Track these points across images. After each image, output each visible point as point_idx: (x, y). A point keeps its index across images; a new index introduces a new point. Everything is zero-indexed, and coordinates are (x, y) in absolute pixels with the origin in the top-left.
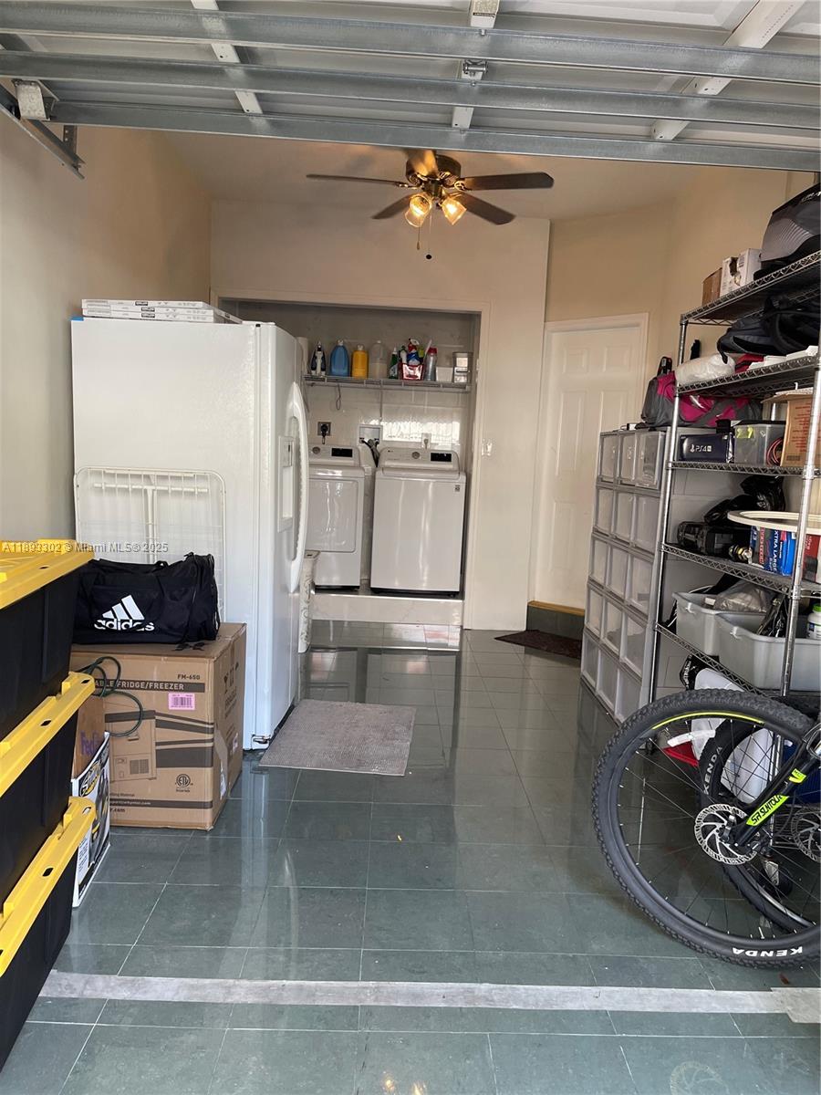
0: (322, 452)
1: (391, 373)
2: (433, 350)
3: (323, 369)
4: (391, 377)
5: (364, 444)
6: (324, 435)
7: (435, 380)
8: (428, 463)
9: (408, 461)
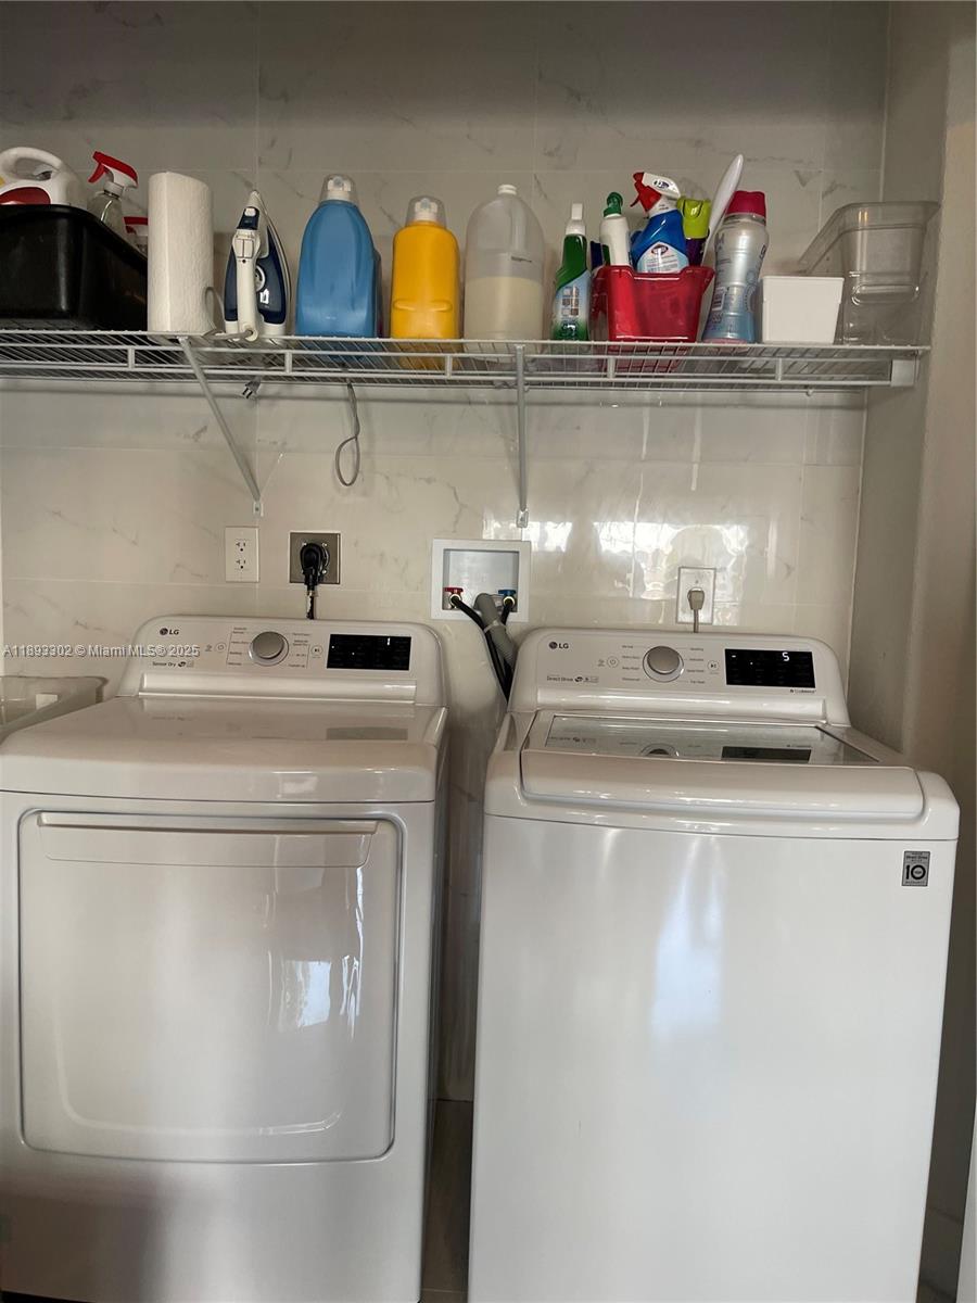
0: (293, 654)
1: (561, 314)
2: (747, 203)
3: (268, 315)
4: (563, 333)
5: (461, 615)
6: (312, 581)
7: (758, 337)
8: (712, 691)
9: (628, 683)
